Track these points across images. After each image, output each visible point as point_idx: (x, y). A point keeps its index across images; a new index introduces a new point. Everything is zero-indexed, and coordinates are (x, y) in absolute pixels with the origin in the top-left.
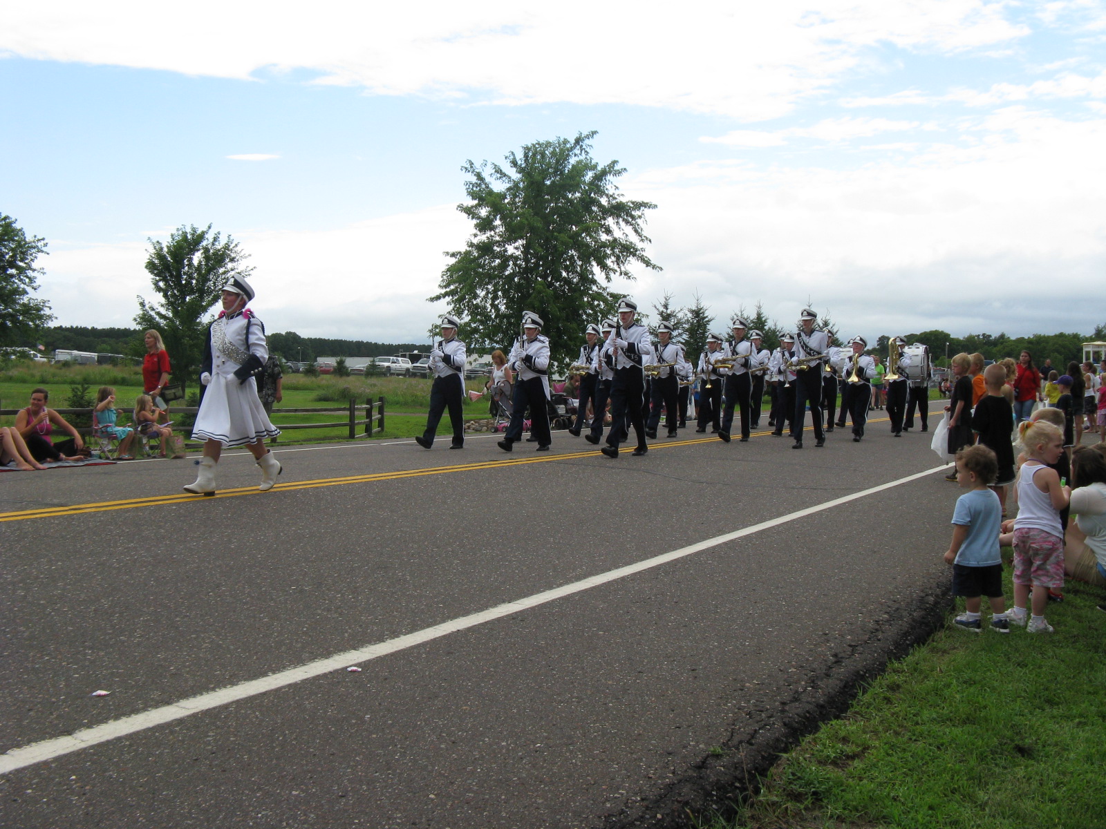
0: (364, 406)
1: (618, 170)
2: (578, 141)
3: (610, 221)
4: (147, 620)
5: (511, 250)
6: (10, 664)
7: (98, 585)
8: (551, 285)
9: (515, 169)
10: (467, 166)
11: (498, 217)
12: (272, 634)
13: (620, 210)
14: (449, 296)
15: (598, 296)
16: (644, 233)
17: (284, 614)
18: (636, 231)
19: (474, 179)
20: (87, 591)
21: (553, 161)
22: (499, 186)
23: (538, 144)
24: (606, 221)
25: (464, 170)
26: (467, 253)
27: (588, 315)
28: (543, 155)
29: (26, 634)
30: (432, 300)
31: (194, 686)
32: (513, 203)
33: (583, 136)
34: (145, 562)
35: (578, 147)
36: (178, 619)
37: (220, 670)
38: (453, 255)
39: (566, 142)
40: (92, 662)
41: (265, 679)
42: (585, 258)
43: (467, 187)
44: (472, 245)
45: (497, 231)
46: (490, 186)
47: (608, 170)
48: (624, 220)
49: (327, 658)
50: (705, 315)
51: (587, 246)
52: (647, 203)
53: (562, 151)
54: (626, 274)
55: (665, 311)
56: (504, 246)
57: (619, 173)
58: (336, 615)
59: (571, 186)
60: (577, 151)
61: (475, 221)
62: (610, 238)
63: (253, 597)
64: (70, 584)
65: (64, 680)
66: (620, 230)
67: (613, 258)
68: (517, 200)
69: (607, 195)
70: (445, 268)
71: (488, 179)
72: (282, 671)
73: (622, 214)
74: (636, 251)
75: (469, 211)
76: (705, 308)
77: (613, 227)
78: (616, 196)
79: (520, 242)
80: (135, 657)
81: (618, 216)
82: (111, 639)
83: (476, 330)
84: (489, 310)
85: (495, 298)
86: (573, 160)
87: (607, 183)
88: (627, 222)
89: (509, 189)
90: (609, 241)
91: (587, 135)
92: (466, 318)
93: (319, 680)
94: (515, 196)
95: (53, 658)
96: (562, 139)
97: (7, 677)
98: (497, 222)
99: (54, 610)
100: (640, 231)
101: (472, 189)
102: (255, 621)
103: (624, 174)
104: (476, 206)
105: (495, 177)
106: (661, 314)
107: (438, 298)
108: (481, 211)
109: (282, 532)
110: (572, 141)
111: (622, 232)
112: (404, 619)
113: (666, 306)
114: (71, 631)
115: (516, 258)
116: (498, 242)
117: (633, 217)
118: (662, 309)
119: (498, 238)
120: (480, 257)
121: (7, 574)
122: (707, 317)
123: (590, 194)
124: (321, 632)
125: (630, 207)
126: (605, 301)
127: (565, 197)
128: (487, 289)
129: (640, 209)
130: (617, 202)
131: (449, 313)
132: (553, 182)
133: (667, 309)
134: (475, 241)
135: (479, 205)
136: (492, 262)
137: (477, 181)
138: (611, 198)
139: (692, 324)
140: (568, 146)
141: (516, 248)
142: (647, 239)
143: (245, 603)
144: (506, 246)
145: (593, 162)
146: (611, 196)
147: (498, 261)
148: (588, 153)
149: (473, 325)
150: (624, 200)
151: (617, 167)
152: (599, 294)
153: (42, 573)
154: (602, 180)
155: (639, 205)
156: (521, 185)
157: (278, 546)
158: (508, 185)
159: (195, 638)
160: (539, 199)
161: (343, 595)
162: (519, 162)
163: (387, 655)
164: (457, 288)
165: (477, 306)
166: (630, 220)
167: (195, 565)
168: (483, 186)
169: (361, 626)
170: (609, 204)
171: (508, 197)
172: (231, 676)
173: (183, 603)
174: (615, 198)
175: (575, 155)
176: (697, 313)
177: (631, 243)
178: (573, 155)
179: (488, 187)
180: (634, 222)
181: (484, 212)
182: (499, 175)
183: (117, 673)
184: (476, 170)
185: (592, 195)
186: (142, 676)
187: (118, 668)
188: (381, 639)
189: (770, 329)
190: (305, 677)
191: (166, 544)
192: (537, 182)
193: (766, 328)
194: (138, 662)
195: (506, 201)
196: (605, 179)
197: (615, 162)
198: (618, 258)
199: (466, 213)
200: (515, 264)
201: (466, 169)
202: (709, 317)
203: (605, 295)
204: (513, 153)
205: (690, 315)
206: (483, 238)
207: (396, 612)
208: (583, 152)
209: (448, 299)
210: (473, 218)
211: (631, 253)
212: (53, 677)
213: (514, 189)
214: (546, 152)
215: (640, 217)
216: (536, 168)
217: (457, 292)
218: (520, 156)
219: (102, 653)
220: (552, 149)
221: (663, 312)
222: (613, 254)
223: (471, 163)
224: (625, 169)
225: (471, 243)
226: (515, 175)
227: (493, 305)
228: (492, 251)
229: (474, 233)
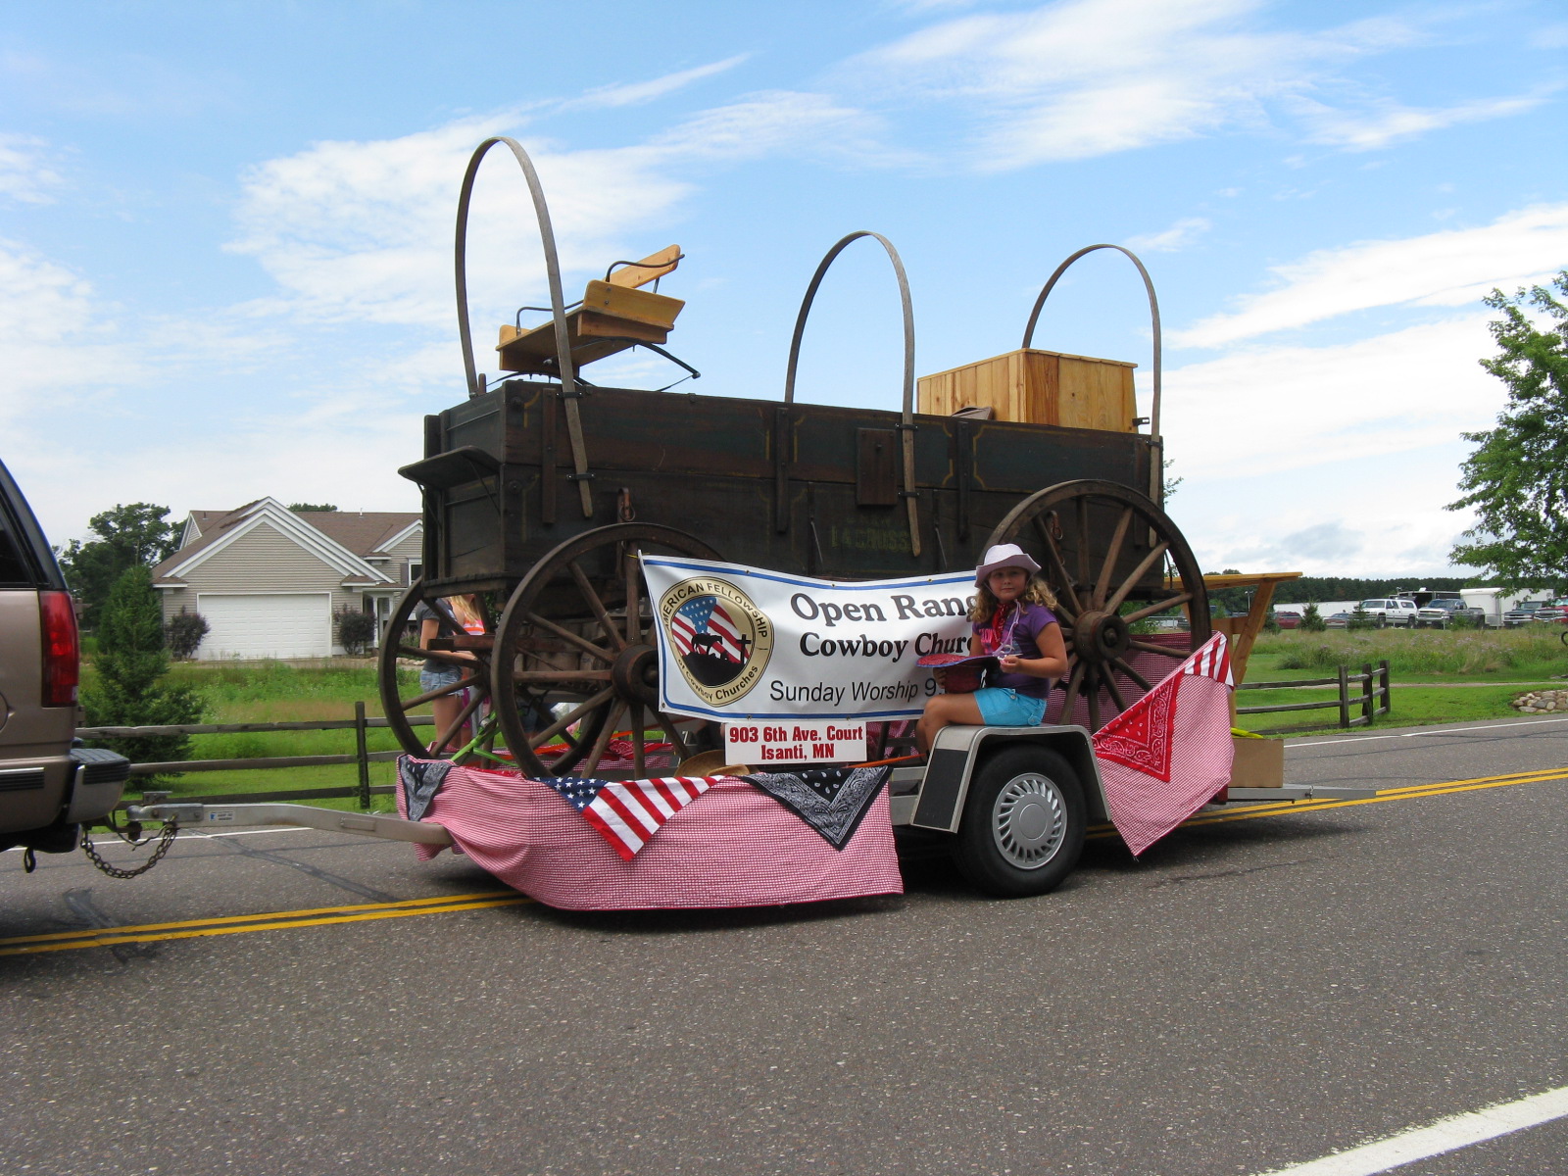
0: (1361, 675)
4: (1114, 1037)
6: (921, 1103)
7: (1030, 972)
10: (1492, 299)
11: (1547, 375)
12: (1319, 1071)
14: (1478, 501)
17: (1330, 1035)
19: (1505, 319)
20: (1016, 982)
22: (1546, 325)
26: (1499, 432)
29: (937, 1053)
30: (1452, 508)
31: (1212, 1165)
34: (1093, 934)
36: (1161, 1036)
37: (1250, 1139)
38: (1477, 438)
40: (1044, 1108)
41: (1328, 1160)
43: (1497, 332)
44: (1508, 422)
45: (1549, 396)
46: (1532, 326)
49: (1426, 1126)
56: (1562, 418)
58: (1418, 1041)
61: (1510, 385)
63: (1272, 1001)
64: (988, 970)
65: (1005, 1139)
70: (1466, 458)
71: (1527, 318)
72: (1354, 1146)
75: (1498, 370)
80: (1108, 1103)
82: (1064, 1067)
83: (1525, 552)
84: (1542, 519)
85: (1552, 499)
89: (1562, 328)
92: (1507, 533)
93: (1424, 1169)
95: (982, 1097)
97: (921, 1126)
98: (1546, 383)
99: (973, 1013)
101: (1503, 335)
102: (1285, 1045)
104: (1508, 360)
105: (1537, 310)
107: (1460, 505)
108: (1516, 366)
109: (1292, 885)
112: (1544, 1054)
114: (1003, 1050)
116: (1549, 412)
119: (1550, 408)
120: (1521, 439)
121: (897, 949)
124: (1403, 1073)
128: (1539, 486)
131: (1480, 528)
134: (1513, 414)
135: (1514, 357)
136: (1544, 445)
137: (1510, 322)
143: (1263, 1012)
149: (1520, 544)
153: (946, 949)
157: (1291, 909)
158: (1561, 321)
159: (1195, 1073)
161: (1419, 1001)
163: (1534, 1128)
164: (1489, 488)
165: (1524, 514)
167: (1170, 941)
168: (1521, 328)
169: (1468, 1064)
171: (1562, 341)
172: (1269, 1150)
173: (1164, 1008)
179: (1529, 329)
181: (1523, 367)
182: (1544, 307)
183: (1085, 1131)
184: (1508, 305)
186: (1124, 1140)
187: (1084, 1123)
188: (1513, 1094)
190: (1398, 1163)
191: (1118, 904)
194: (1114, 1112)
195: (1560, 347)
199: (1490, 370)
201: (1492, 303)
206: (1523, 408)
207: (1525, 1039)
209: (1477, 506)
210: (1504, 379)
212: (988, 1132)
217: (1491, 495)
219: (1054, 1094)
223: (1499, 295)
225: (1507, 418)
227: (1548, 511)
228: (1544, 429)
229: (1510, 401)
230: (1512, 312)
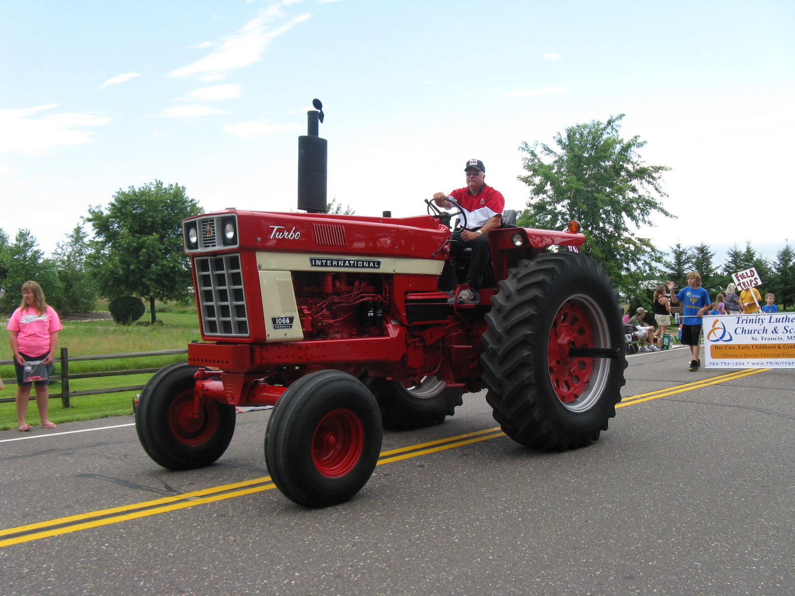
1: (640, 143)
2: (609, 123)
3: (635, 182)
5: (559, 207)
8: (591, 232)
9: (560, 146)
10: (523, 146)
11: (549, 183)
13: (642, 173)
15: (629, 241)
16: (662, 190)
18: (656, 189)
19: (529, 156)
21: (590, 138)
22: (548, 160)
23: (578, 126)
24: (632, 183)
25: (521, 149)
26: (527, 211)
27: (621, 255)
28: (582, 135)
32: (559, 172)
33: (613, 119)
35: (610, 127)
39: (598, 124)
42: (618, 212)
43: (524, 162)
44: (530, 205)
45: (549, 194)
46: (541, 160)
47: (632, 143)
48: (646, 181)
50: (709, 251)
51: (618, 202)
52: (664, 167)
53: (597, 131)
54: (649, 223)
55: (678, 249)
56: (554, 205)
57: (640, 145)
59: (605, 157)
60: (609, 130)
61: (532, 188)
62: (636, 196)
66: (643, 188)
67: (638, 211)
68: (562, 170)
69: (632, 162)
71: (539, 156)
73: (645, 177)
74: (656, 204)
75: (526, 180)
76: (708, 245)
77: (638, 187)
78: (639, 163)
79: (566, 202)
81: (642, 178)
86: (605, 137)
87: (632, 153)
88: (649, 182)
89: (555, 162)
90: (635, 198)
91: (617, 118)
94: (560, 167)
96: (596, 122)
98: (548, 187)
100: (659, 189)
101: (528, 163)
103: (645, 145)
104: (531, 176)
105: (544, 153)
106: (675, 252)
108: (535, 179)
110: (606, 123)
111: (646, 190)
113: (678, 246)
115: (563, 214)
116: (549, 202)
117: (654, 178)
118: (675, 248)
119: (549, 200)
120: (536, 214)
122: (710, 252)
123: (619, 162)
125: (651, 171)
126: (634, 244)
127: (600, 166)
129: (658, 172)
130: (640, 168)
132: (590, 155)
133: (679, 248)
134: (533, 202)
135: (534, 175)
136: (545, 218)
137: (531, 157)
138: (635, 165)
139: (698, 258)
140: (602, 126)
141: (563, 206)
142: (665, 194)
144: (556, 205)
145: (620, 138)
146: (635, 163)
147: (549, 217)
148: (617, 131)
150: (645, 165)
151: (638, 141)
152: (630, 239)
154: (628, 151)
155: (658, 169)
156: (565, 158)
158: (555, 159)
160: (580, 168)
162: (564, 141)
166: (651, 180)
168: (536, 161)
170: (634, 169)
171: (556, 167)
174: (638, 165)
175: (608, 133)
176: (702, 250)
177: (653, 198)
178: (606, 134)
179: (539, 161)
180: (654, 182)
182: (547, 152)
184: (530, 149)
185: (621, 163)
189: (757, 259)
192: (578, 156)
193: (755, 259)
195: (554, 171)
196: (630, 150)
197: (636, 137)
198: (642, 210)
199: (524, 181)
200: (562, 218)
201: (523, 148)
202: (712, 253)
203: (633, 238)
204: (559, 134)
205: (696, 252)
206: (536, 200)
208: (614, 130)
210: (529, 185)
211: (653, 206)
213: (559, 162)
214: (584, 132)
215: (659, 178)
216: (576, 144)
218: (564, 136)
220: (588, 130)
221: (676, 250)
222: (638, 207)
223: (526, 144)
224: (645, 142)
225: (530, 204)
226: (560, 151)
228: (545, 209)
229: (531, 196)
230: (532, 153)
